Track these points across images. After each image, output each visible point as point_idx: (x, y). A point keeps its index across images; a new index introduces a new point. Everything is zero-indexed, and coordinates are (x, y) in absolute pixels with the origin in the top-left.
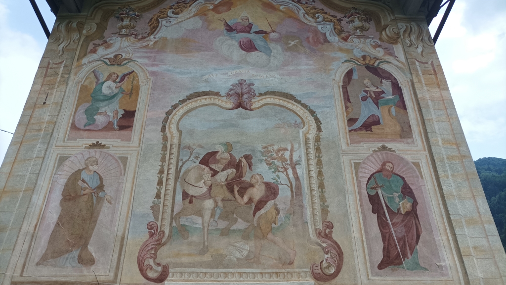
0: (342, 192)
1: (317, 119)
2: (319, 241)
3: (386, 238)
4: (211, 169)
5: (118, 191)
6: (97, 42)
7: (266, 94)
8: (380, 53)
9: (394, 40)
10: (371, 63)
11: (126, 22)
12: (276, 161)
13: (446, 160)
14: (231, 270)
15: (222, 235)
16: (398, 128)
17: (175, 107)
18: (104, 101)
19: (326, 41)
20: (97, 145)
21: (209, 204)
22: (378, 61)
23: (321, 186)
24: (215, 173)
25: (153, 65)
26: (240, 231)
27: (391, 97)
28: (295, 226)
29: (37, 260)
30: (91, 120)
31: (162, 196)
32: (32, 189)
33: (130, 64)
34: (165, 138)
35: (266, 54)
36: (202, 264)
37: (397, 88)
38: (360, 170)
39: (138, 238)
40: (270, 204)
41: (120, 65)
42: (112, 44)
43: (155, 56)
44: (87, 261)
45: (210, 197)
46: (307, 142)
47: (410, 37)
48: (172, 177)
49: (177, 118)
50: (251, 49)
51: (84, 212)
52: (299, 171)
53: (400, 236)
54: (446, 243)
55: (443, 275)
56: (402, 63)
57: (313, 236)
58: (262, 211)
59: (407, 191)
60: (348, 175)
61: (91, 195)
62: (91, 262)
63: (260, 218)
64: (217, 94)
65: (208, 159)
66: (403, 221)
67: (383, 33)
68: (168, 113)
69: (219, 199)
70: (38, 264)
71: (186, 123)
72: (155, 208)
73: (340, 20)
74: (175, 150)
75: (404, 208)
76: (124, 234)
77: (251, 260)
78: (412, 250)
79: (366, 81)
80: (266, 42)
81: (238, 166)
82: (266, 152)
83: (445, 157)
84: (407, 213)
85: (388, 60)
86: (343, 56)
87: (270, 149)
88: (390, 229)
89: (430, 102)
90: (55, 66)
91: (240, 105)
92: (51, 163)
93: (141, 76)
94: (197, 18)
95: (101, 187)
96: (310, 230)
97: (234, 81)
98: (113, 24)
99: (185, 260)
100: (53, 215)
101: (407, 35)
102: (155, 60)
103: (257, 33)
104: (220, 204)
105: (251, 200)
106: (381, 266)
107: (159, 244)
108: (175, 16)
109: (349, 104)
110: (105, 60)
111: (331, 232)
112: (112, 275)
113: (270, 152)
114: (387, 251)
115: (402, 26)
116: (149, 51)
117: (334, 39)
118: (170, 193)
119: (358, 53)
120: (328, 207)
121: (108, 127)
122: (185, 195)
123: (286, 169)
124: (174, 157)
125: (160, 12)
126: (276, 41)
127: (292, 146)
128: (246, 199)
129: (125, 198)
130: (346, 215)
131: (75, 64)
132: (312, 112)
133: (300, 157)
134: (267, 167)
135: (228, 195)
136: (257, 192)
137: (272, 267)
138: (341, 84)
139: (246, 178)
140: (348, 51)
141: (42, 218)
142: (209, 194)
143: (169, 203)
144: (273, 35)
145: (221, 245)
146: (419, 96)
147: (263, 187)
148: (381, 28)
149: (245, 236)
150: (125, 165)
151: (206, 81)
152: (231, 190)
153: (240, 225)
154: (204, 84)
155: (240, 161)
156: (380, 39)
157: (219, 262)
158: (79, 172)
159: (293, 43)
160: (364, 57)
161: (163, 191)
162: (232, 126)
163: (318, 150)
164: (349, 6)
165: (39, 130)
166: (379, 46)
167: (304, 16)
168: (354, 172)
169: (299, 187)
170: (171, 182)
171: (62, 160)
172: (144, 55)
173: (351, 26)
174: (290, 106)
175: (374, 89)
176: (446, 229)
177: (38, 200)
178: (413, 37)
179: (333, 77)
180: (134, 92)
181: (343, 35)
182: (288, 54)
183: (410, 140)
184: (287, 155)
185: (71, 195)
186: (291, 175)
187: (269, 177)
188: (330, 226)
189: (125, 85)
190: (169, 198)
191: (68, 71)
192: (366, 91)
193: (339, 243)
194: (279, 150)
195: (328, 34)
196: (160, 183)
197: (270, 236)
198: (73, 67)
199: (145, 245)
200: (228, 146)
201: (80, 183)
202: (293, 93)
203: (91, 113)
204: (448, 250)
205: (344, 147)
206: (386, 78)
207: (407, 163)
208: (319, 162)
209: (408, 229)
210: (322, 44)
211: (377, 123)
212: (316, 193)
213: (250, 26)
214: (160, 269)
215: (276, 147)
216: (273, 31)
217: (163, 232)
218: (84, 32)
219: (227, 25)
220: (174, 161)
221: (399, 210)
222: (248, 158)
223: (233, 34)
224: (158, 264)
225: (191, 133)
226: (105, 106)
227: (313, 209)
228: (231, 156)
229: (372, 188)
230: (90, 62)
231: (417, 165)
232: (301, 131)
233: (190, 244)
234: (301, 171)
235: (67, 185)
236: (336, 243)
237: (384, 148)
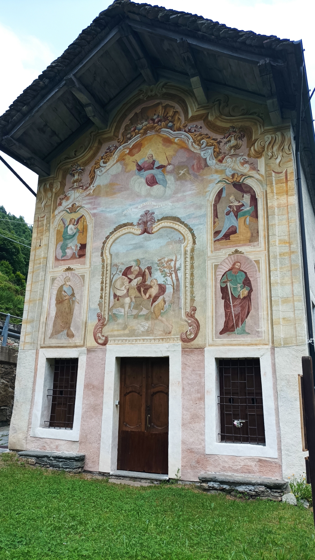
0: (204, 286)
1: (193, 235)
2: (187, 319)
3: (228, 315)
4: (129, 278)
5: (81, 296)
6: (62, 196)
7: (162, 219)
8: (246, 169)
9: (259, 155)
10: (238, 181)
11: (76, 177)
12: (165, 269)
13: (278, 257)
14: (139, 338)
15: (134, 318)
16: (249, 235)
17: (107, 238)
18: (69, 239)
19: (206, 165)
20: (69, 269)
21: (127, 300)
22: (243, 177)
23: (192, 284)
24: (131, 280)
25: (94, 208)
26: (144, 315)
27: (248, 208)
28: (174, 311)
29: (49, 336)
30: (65, 254)
31: (103, 297)
32: (42, 298)
33: (81, 210)
34: (103, 261)
35: (163, 186)
36: (124, 335)
37: (254, 200)
38: (218, 270)
39: (93, 322)
40: (161, 297)
41: (75, 212)
42: (69, 196)
43: (94, 201)
44: (70, 335)
45: (128, 296)
46: (185, 254)
47: (272, 148)
48: (108, 285)
49: (109, 246)
50: (153, 183)
51: (67, 309)
52: (179, 275)
53: (237, 313)
54: (266, 317)
55: (259, 337)
56: (262, 176)
57: (184, 316)
58: (156, 303)
59: (247, 283)
60: (210, 274)
61: (69, 300)
62: (73, 336)
63: (155, 307)
64: (132, 224)
65: (127, 272)
66: (240, 303)
67: (252, 148)
68: (104, 243)
69: (133, 297)
70: (50, 338)
71: (114, 249)
72: (100, 305)
73: (219, 143)
74: (109, 268)
75: (243, 294)
76: (86, 320)
77: (149, 332)
78: (243, 321)
79: (232, 198)
80: (164, 175)
81: (143, 275)
82: (160, 263)
83: (278, 254)
84: (245, 298)
85: (251, 175)
86: (217, 177)
87: (163, 261)
88: (231, 309)
89: (276, 208)
90: (42, 219)
91: (145, 231)
92: (48, 282)
93: (88, 217)
94: (118, 164)
95: (73, 295)
96: (183, 313)
97: (142, 212)
98: (69, 180)
99: (116, 333)
100: (53, 313)
101: (271, 147)
102: (94, 205)
103: (158, 168)
104: (134, 300)
105: (150, 296)
106: (221, 333)
107: (103, 325)
108: (105, 165)
109: (216, 220)
110: (68, 210)
111: (194, 313)
112: (82, 342)
113: (162, 263)
114: (226, 323)
115: (268, 138)
116: (91, 197)
117: (212, 162)
118: (107, 295)
119: (229, 173)
120: (195, 297)
121: (73, 257)
122: (115, 296)
123: (171, 274)
124: (108, 272)
125: (96, 164)
126: (170, 172)
127: (176, 257)
128: (147, 295)
129: (85, 300)
130: (205, 302)
131: (52, 215)
132: (191, 230)
133: (180, 265)
134: (160, 274)
135: (138, 295)
136: (154, 291)
137: (160, 335)
138: (213, 203)
139: (148, 283)
140: (222, 172)
141: (48, 314)
142: (127, 295)
143: (107, 301)
144: (169, 168)
145: (133, 324)
146: (269, 205)
147: (157, 287)
148: (251, 144)
149: (147, 318)
150: (84, 280)
151: (125, 215)
152: (139, 291)
153: (144, 312)
154: (124, 218)
155: (145, 272)
156: (249, 155)
157: (133, 333)
158: (62, 286)
159: (182, 172)
160: (233, 176)
161: (104, 295)
162: (141, 247)
163: (192, 258)
164: (228, 125)
165: (40, 263)
166: (247, 162)
167: (192, 144)
168: (214, 272)
169: (178, 286)
170: (108, 288)
171: (53, 280)
172: (88, 201)
173: (227, 147)
174: (176, 227)
175: (237, 204)
176: (268, 307)
177: (45, 304)
178: (275, 148)
179: (208, 198)
180: (84, 231)
181: (220, 157)
182: (178, 183)
183: (256, 243)
184: (172, 264)
185: (60, 301)
186: (174, 278)
187: (161, 280)
188: (195, 310)
189: (80, 226)
190: (107, 298)
191: (49, 223)
192: (230, 207)
193: (198, 320)
194: (168, 262)
195: (208, 159)
196: (102, 290)
197: (160, 318)
198: (51, 218)
199: (97, 326)
200: (138, 262)
201: (63, 293)
202: (179, 216)
203: (64, 248)
204: (266, 321)
205: (209, 254)
206: (246, 192)
207: (251, 261)
208: (192, 267)
209: (243, 308)
210: (203, 169)
211: (234, 232)
212: (188, 289)
213: (153, 163)
214: (104, 338)
215: (166, 259)
216: (169, 164)
217: (105, 318)
218: (54, 190)
219: (138, 165)
220: (108, 275)
221: (239, 296)
222: (149, 268)
223: (142, 172)
224: (103, 336)
225: (117, 255)
226: (70, 243)
227: (186, 299)
228: (140, 268)
229: (224, 282)
230: (59, 213)
231: (258, 262)
232: (182, 245)
233: (118, 324)
234: (180, 274)
235: (57, 295)
236: (197, 320)
237: (236, 251)
